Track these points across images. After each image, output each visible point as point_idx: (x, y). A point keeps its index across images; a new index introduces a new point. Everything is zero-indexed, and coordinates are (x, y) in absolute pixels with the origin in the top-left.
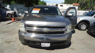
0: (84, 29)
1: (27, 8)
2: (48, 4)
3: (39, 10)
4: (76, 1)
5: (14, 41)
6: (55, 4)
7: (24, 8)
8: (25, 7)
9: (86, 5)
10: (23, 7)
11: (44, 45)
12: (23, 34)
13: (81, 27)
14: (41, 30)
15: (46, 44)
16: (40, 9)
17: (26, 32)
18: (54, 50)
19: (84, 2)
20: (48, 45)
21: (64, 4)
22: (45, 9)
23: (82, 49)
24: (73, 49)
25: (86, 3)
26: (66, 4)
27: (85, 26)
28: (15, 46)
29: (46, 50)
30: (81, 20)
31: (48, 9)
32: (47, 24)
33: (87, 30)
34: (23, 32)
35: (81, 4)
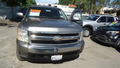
0: (88, 35)
1: (10, 8)
2: (38, 4)
3: (38, 12)
4: (72, 2)
5: (4, 57)
6: (48, 4)
7: (6, 8)
8: (7, 6)
9: (83, 8)
10: (3, 6)
11: (54, 58)
12: (26, 46)
13: (85, 33)
14: (52, 39)
15: (57, 56)
16: (40, 11)
17: (31, 43)
18: (63, 63)
19: (81, 3)
20: (60, 57)
21: (58, 4)
22: (47, 11)
23: (93, 58)
24: (83, 59)
25: (83, 5)
26: (60, 4)
27: (88, 31)
28: (9, 64)
29: (53, 64)
30: (85, 25)
31: (50, 11)
32: (58, 31)
33: (90, 36)
34: (25, 43)
35: (77, 6)
